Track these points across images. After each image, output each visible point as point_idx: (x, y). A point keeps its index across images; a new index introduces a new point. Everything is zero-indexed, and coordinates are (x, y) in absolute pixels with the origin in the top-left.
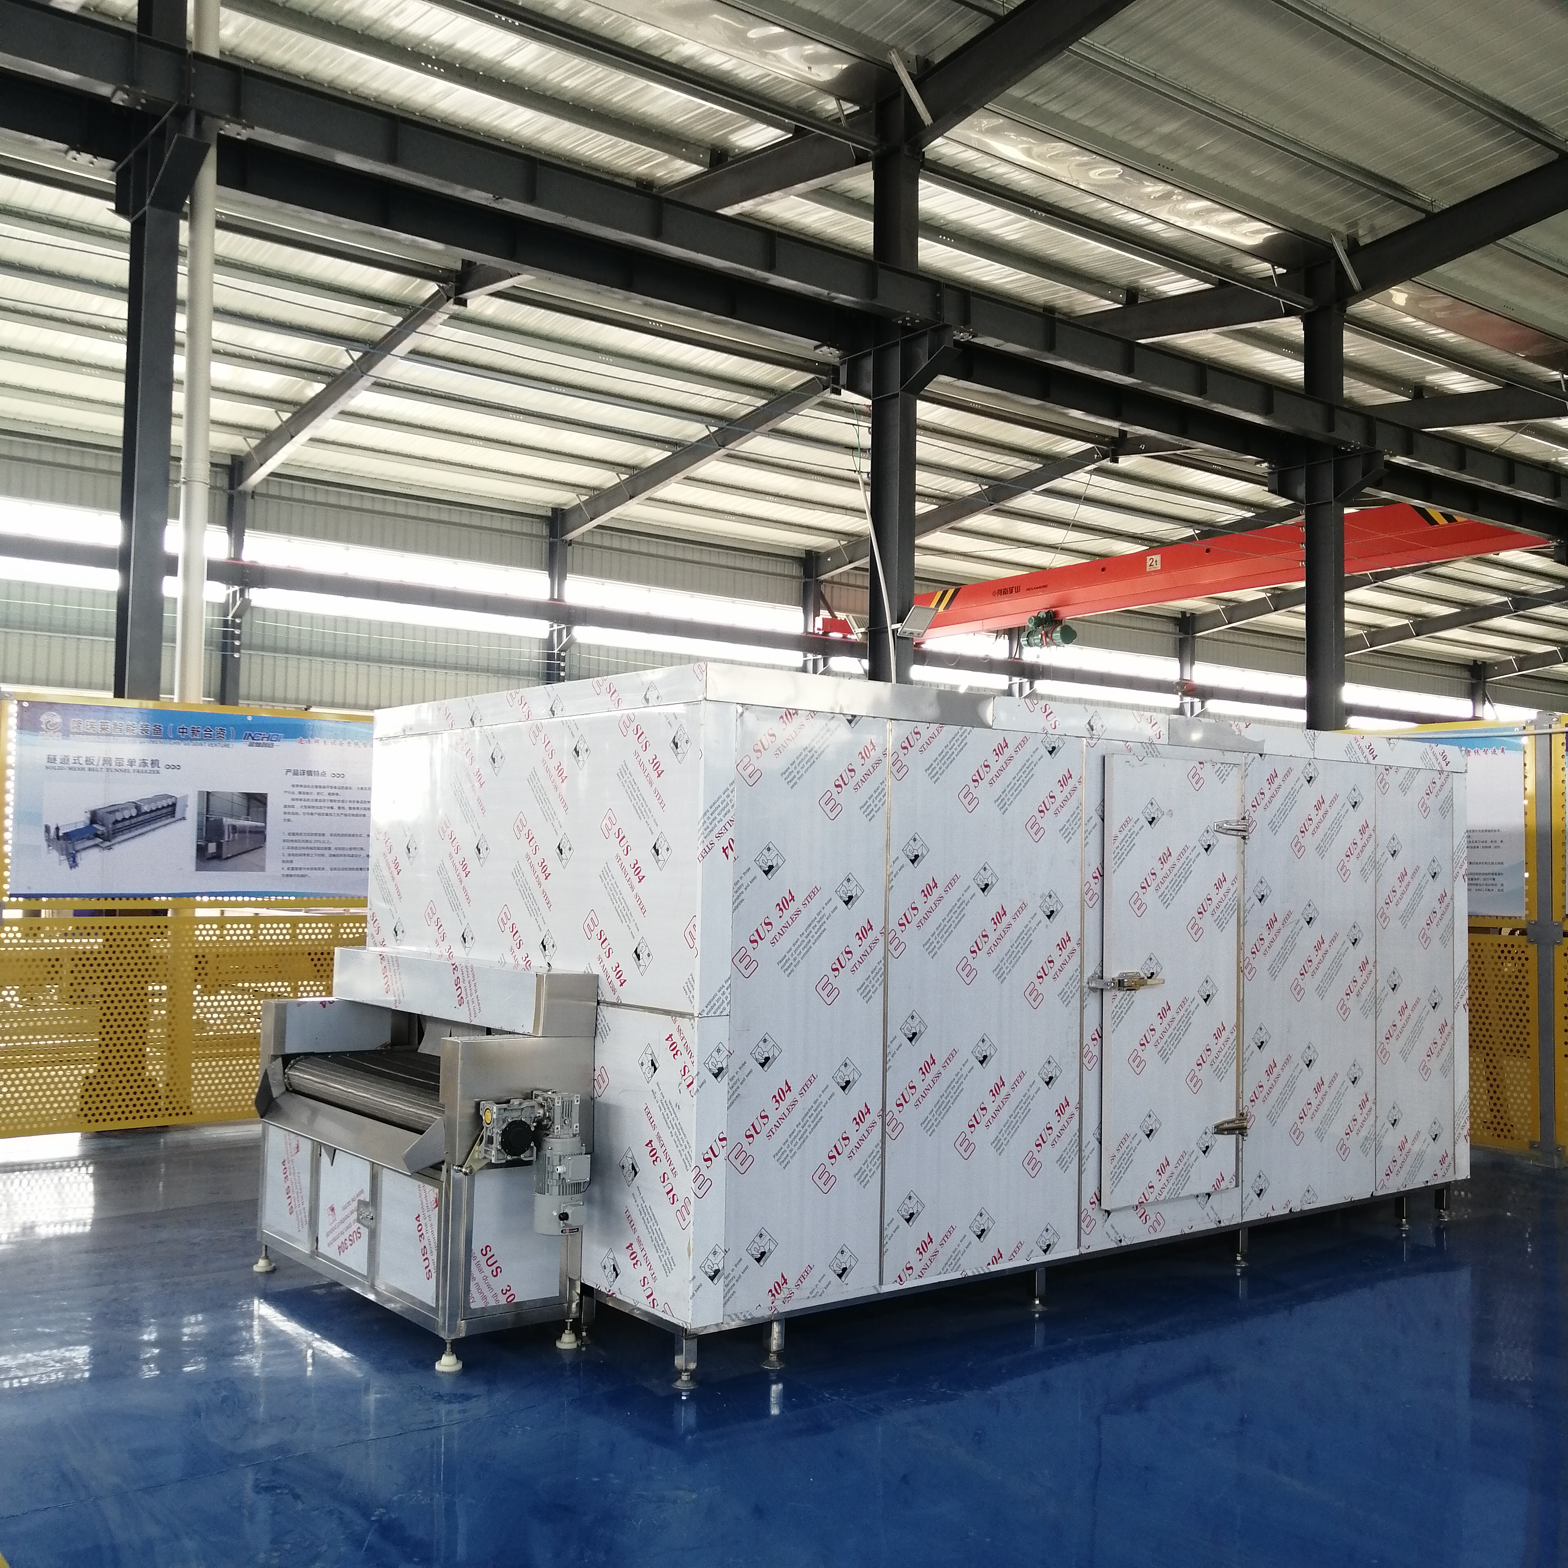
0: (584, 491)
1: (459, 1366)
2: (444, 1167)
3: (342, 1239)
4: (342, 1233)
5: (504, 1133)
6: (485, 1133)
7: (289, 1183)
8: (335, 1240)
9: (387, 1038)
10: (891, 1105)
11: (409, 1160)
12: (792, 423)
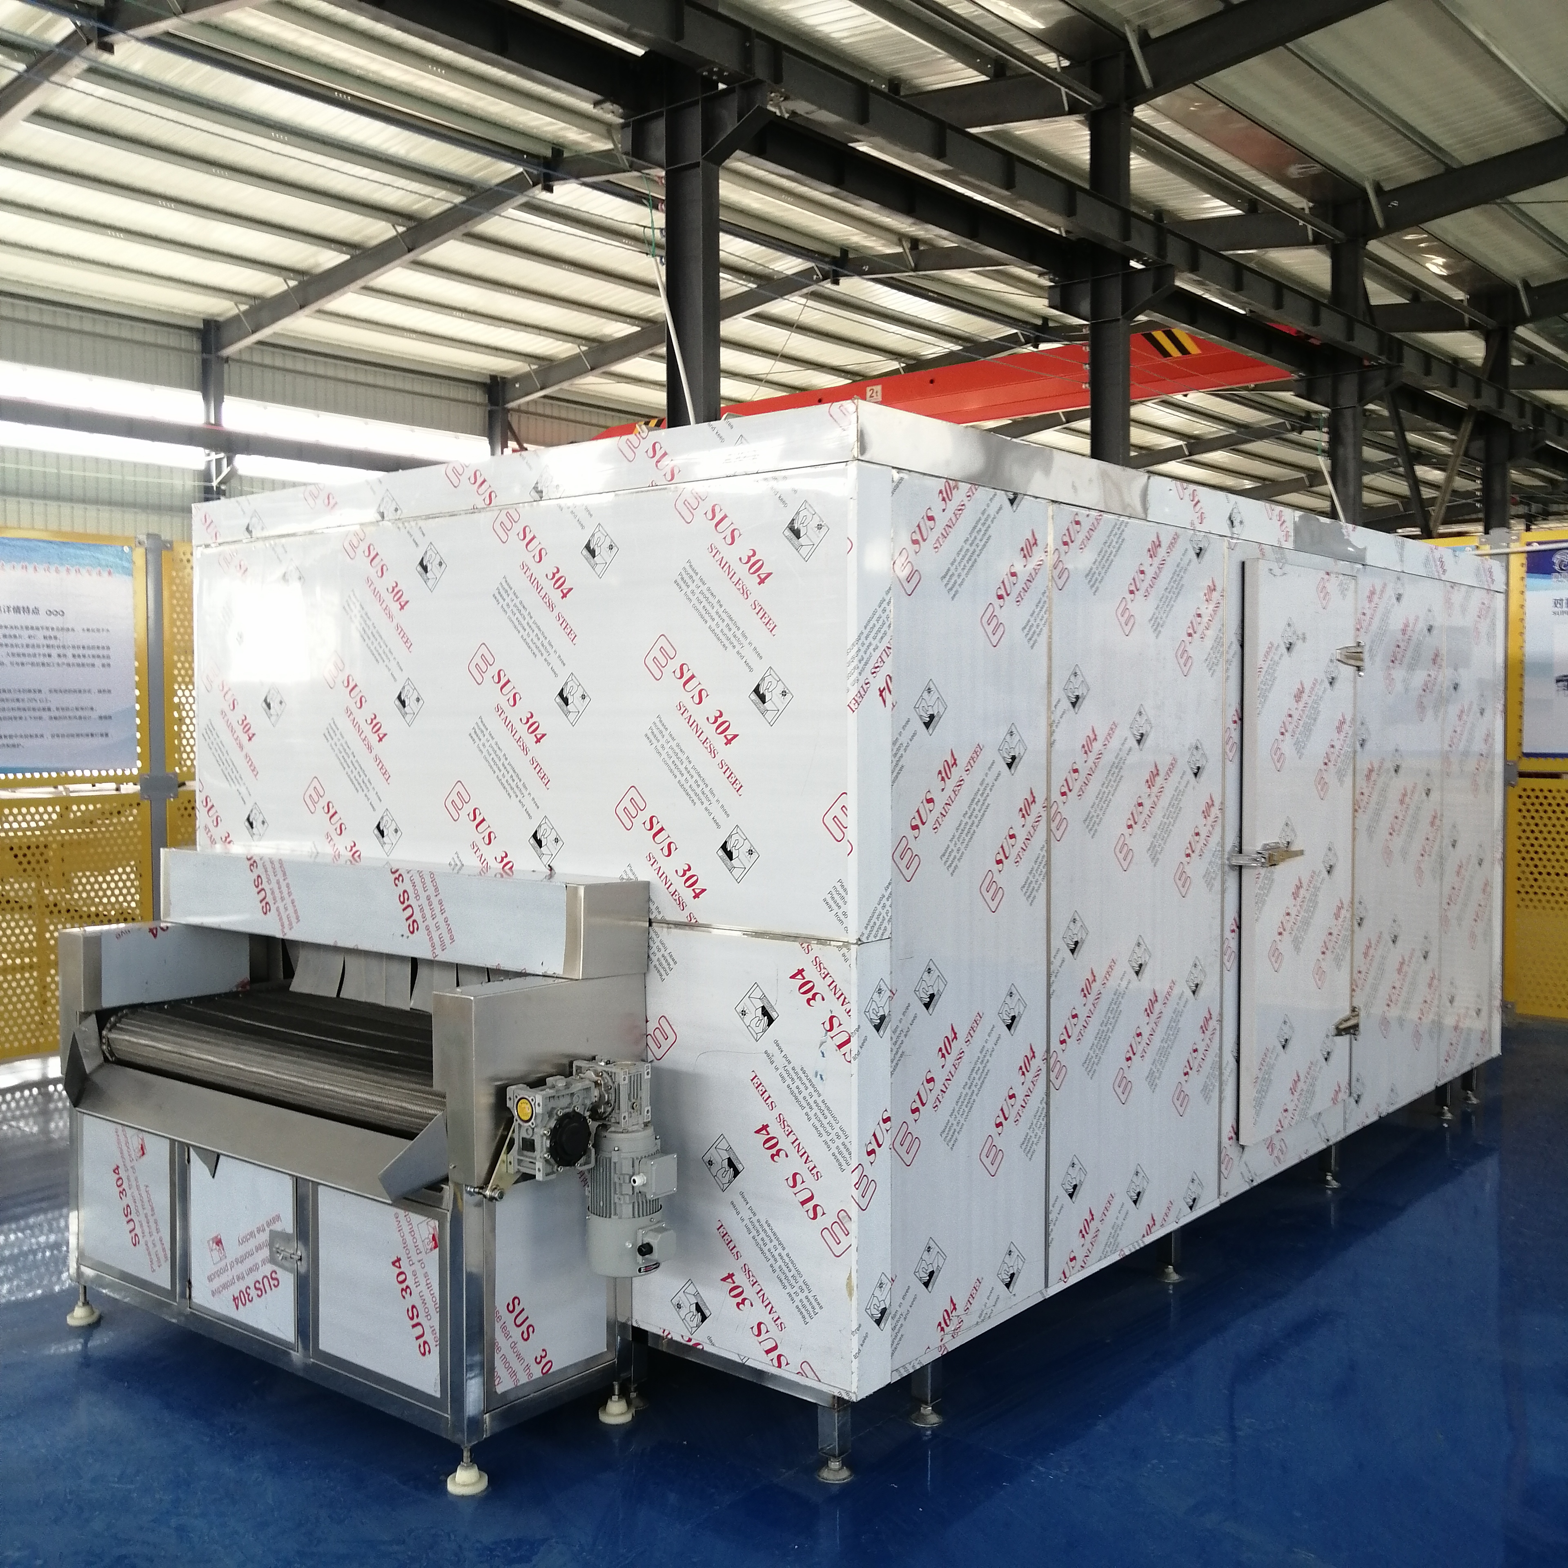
0: (244, 299)
1: (483, 1484)
2: (448, 1190)
3: (241, 1286)
4: (240, 1278)
5: (555, 1135)
6: (518, 1133)
7: (128, 1200)
8: (225, 1286)
9: (245, 974)
10: (1055, 1045)
11: (387, 1181)
12: (492, 226)
